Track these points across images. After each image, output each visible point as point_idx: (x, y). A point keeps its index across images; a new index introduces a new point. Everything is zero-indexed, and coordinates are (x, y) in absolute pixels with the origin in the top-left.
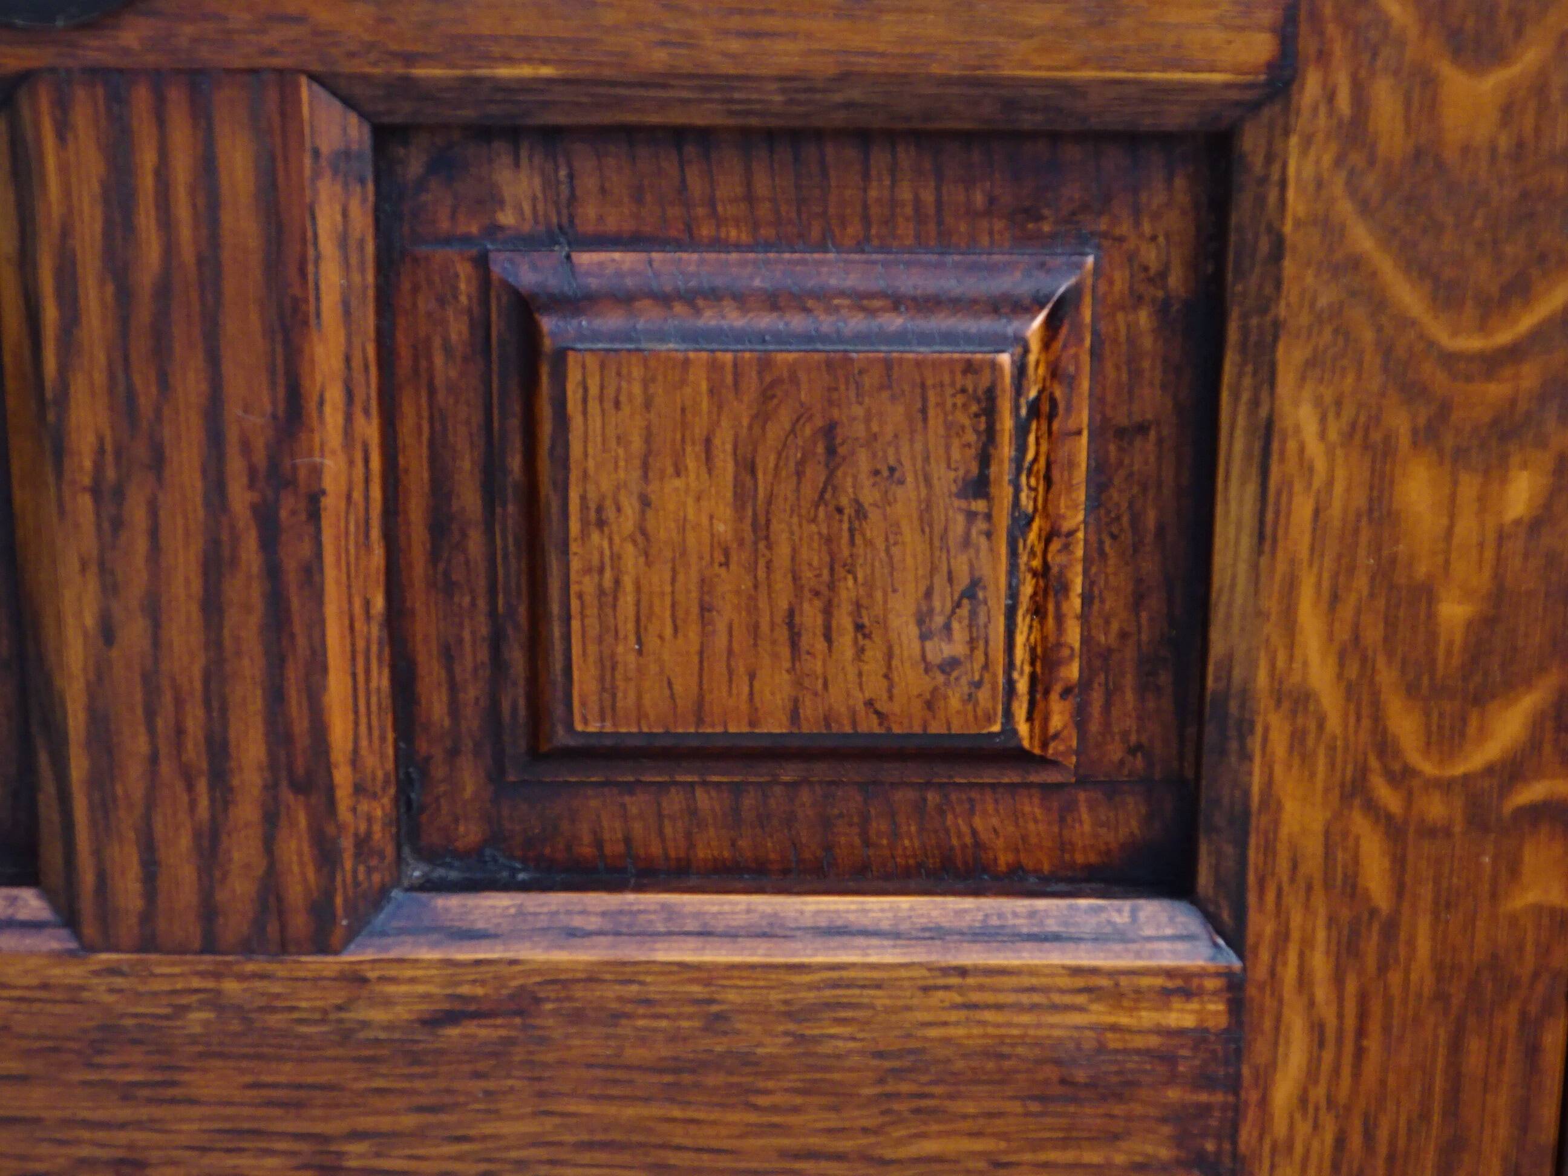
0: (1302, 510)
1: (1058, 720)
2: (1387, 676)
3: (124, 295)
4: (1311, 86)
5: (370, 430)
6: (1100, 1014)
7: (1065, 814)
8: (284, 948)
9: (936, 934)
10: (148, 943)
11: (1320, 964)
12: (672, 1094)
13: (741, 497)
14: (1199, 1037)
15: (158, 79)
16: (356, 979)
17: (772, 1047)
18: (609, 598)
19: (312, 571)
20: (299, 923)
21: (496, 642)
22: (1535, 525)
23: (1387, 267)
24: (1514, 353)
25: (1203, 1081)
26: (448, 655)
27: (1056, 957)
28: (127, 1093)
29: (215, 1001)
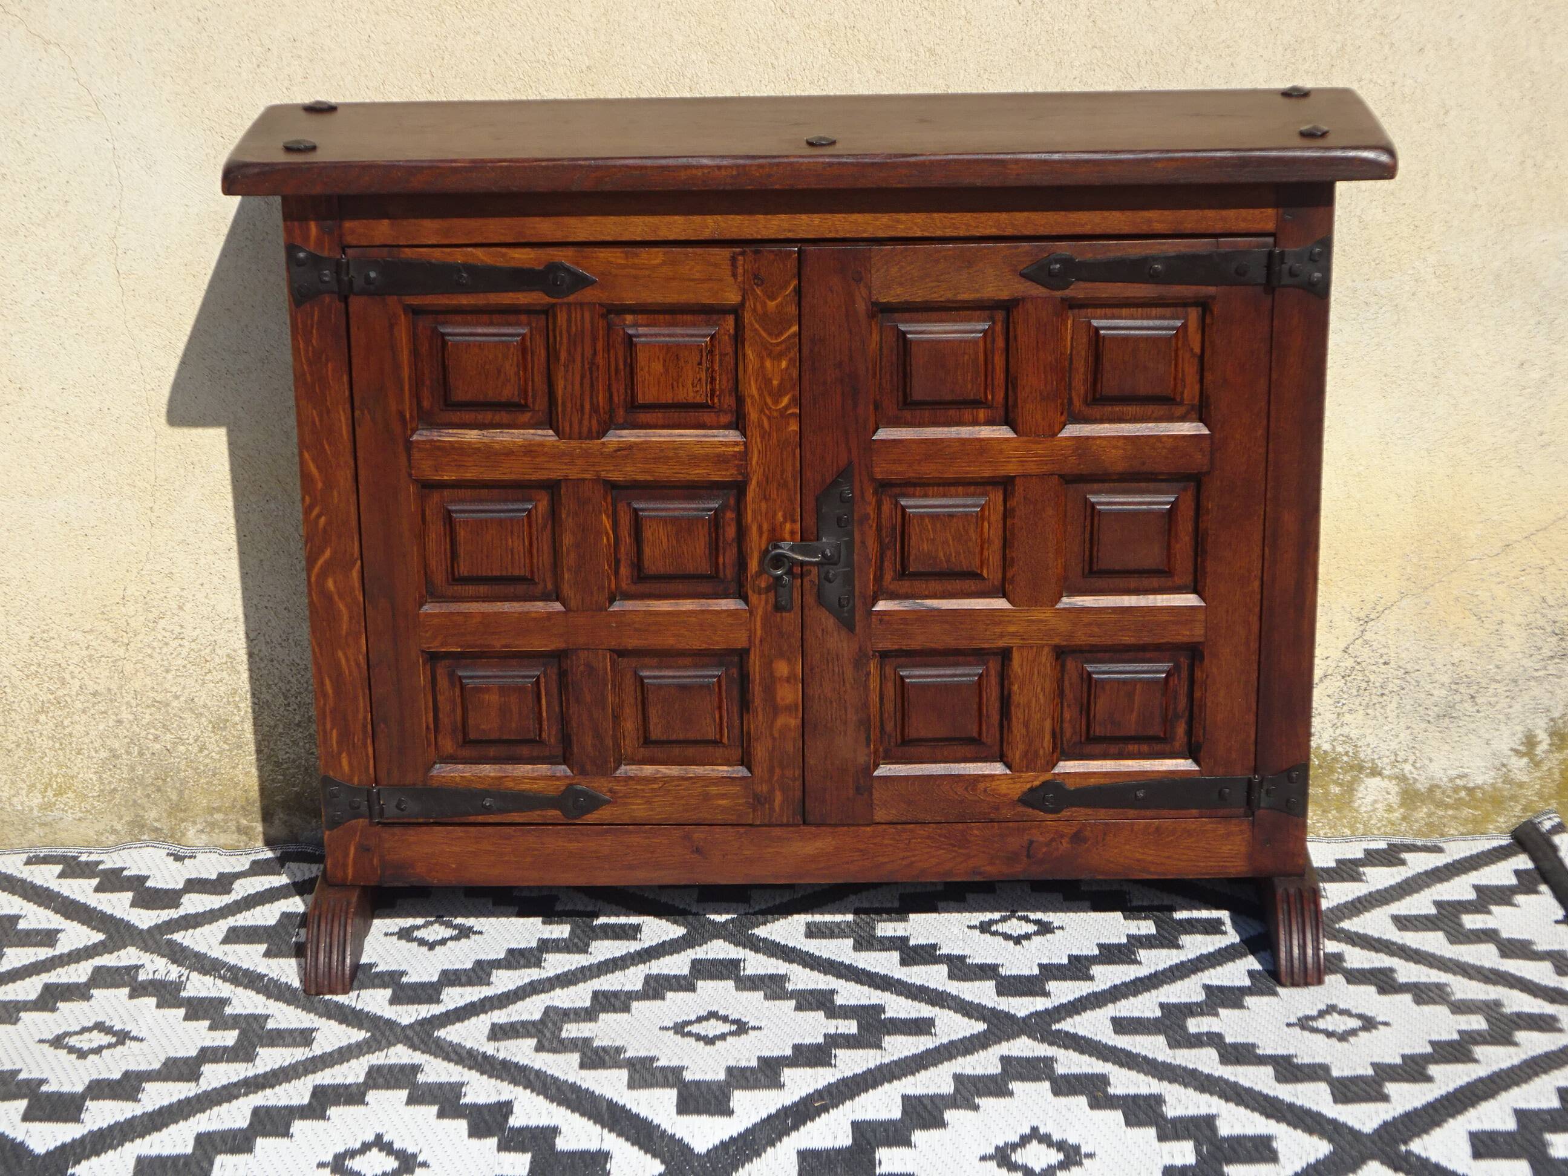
0: (750, 367)
1: (716, 401)
2: (766, 393)
3: (569, 335)
4: (747, 304)
5: (606, 355)
6: (723, 449)
7: (718, 416)
8: (592, 438)
9: (697, 436)
10: (570, 438)
11: (759, 440)
12: (655, 463)
13: (664, 366)
14: (739, 452)
15: (576, 304)
16: (603, 444)
17: (671, 455)
18: (643, 382)
19: (597, 378)
20: (595, 434)
21: (626, 389)
22: (787, 368)
23: (760, 330)
24: (781, 343)
25: (741, 460)
26: (618, 391)
27: (716, 439)
28: (566, 464)
29: (581, 448)
